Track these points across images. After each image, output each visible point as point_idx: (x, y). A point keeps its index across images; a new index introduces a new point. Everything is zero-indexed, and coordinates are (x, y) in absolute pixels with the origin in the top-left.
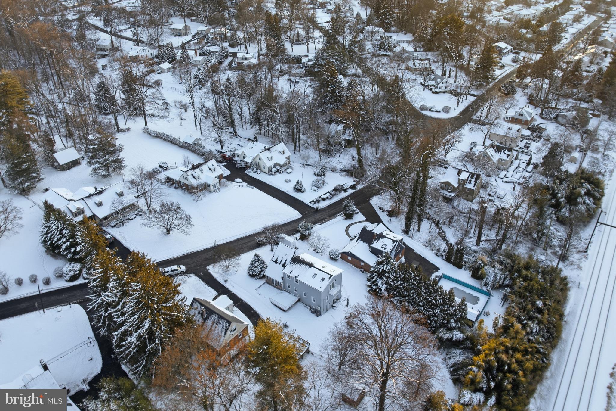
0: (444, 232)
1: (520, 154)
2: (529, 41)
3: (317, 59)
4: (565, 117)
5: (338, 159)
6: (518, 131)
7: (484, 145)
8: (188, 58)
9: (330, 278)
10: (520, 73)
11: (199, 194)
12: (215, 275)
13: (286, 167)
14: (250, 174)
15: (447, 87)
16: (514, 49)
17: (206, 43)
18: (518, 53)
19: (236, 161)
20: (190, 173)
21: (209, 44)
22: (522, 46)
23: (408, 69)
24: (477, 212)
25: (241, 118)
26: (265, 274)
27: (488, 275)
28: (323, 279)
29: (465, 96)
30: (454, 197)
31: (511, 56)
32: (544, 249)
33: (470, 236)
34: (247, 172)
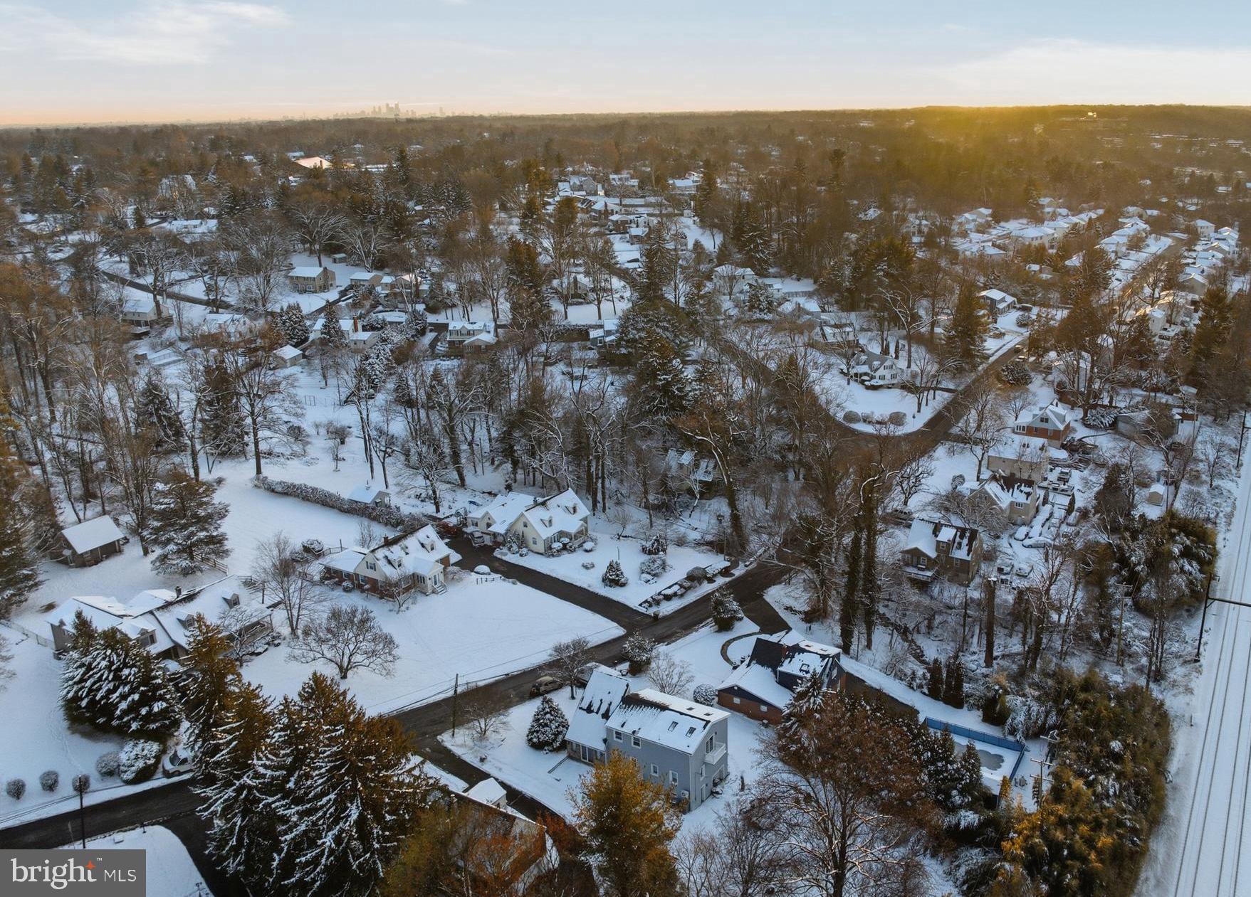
0: (919, 647)
1: (1051, 496)
2: (1047, 286)
3: (623, 329)
4: (1128, 420)
5: (688, 521)
6: (1042, 449)
7: (978, 477)
8: (341, 334)
9: (705, 727)
10: (1036, 345)
11: (403, 597)
12: (458, 751)
13: (580, 540)
14: (504, 558)
15: (893, 377)
16: (1020, 301)
17: (374, 307)
18: (1028, 309)
19: (472, 534)
20: (381, 554)
21: (380, 308)
22: (1035, 295)
23: (811, 345)
24: (978, 603)
25: (473, 451)
26: (567, 737)
27: (1014, 711)
28: (692, 730)
29: (932, 392)
30: (934, 579)
31: (1015, 315)
32: (1118, 664)
33: (972, 649)
34: (497, 554)
